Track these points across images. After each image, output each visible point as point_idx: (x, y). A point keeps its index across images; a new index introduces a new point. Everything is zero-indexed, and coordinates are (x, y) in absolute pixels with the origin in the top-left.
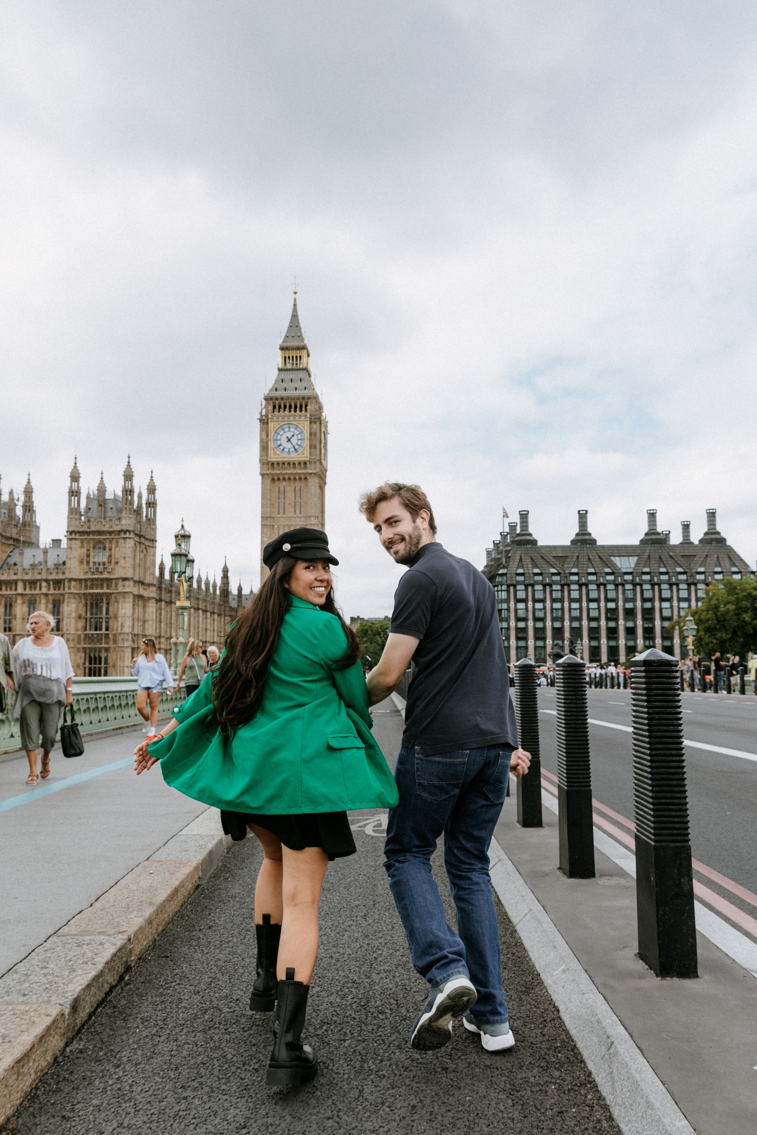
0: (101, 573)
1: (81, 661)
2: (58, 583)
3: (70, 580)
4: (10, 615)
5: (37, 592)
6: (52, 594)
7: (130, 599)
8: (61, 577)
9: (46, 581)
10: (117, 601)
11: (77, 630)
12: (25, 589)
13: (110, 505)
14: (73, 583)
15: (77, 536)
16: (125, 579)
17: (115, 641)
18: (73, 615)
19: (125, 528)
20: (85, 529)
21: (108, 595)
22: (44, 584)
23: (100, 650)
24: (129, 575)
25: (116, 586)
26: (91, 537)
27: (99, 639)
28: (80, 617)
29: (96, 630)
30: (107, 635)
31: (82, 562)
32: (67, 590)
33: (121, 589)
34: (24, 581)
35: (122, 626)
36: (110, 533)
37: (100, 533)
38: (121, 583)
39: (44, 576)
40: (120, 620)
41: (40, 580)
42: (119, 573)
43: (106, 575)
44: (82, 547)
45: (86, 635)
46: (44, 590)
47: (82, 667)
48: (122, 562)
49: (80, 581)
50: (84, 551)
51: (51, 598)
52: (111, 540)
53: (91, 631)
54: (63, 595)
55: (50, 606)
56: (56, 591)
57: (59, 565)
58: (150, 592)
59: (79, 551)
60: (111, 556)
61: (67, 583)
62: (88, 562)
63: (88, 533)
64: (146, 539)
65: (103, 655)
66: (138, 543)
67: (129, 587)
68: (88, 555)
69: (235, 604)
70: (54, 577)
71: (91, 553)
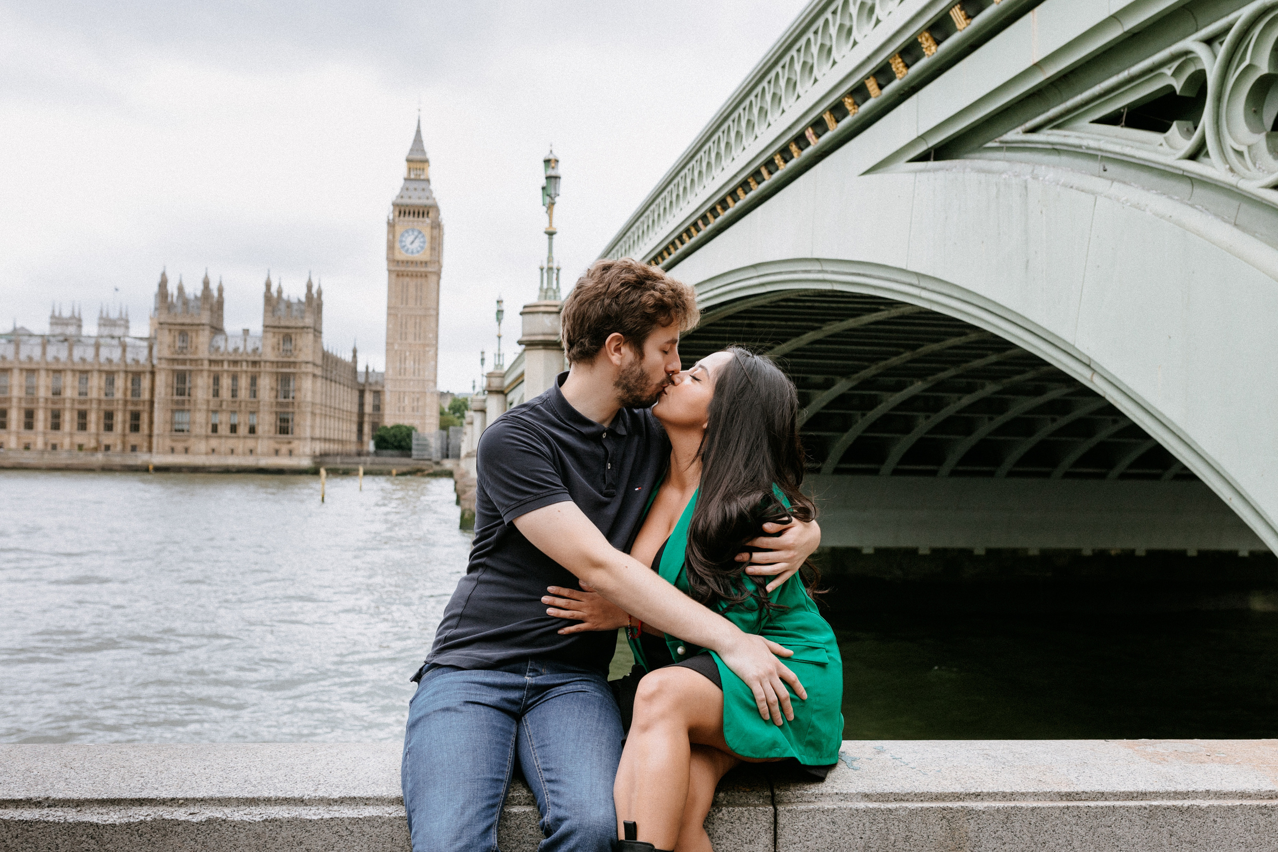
0: (289, 357)
1: (273, 421)
2: (254, 363)
3: (266, 362)
4: (218, 384)
5: (238, 369)
6: (251, 372)
7: (310, 378)
8: (257, 358)
9: (247, 361)
10: (300, 378)
11: (270, 397)
12: (229, 366)
13: (295, 307)
14: (268, 364)
15: (272, 329)
16: (307, 363)
17: (299, 407)
18: (268, 387)
19: (307, 325)
20: (276, 324)
21: (294, 374)
22: (244, 364)
23: (288, 413)
24: (310, 359)
25: (300, 367)
26: (281, 330)
27: (287, 405)
28: (272, 389)
29: (285, 397)
30: (293, 403)
31: (274, 349)
32: (262, 369)
33: (303, 370)
34: (229, 362)
35: (305, 396)
36: (296, 328)
37: (288, 328)
38: (304, 365)
39: (244, 357)
40: (303, 392)
41: (241, 361)
42: (302, 357)
43: (292, 359)
44: (274, 336)
45: (277, 402)
46: (244, 368)
47: (274, 426)
48: (305, 350)
49: (272, 362)
50: (275, 340)
51: (249, 374)
52: (296, 334)
53: (281, 400)
54: (260, 372)
55: (249, 380)
56: (254, 369)
57: (255, 350)
58: (318, 372)
59: (272, 340)
60: (296, 345)
61: (262, 364)
62: (279, 349)
63: (279, 327)
64: (317, 332)
65: (290, 417)
66: (315, 336)
67: (310, 369)
68: (279, 344)
69: (361, 379)
70: (252, 358)
71: (281, 342)
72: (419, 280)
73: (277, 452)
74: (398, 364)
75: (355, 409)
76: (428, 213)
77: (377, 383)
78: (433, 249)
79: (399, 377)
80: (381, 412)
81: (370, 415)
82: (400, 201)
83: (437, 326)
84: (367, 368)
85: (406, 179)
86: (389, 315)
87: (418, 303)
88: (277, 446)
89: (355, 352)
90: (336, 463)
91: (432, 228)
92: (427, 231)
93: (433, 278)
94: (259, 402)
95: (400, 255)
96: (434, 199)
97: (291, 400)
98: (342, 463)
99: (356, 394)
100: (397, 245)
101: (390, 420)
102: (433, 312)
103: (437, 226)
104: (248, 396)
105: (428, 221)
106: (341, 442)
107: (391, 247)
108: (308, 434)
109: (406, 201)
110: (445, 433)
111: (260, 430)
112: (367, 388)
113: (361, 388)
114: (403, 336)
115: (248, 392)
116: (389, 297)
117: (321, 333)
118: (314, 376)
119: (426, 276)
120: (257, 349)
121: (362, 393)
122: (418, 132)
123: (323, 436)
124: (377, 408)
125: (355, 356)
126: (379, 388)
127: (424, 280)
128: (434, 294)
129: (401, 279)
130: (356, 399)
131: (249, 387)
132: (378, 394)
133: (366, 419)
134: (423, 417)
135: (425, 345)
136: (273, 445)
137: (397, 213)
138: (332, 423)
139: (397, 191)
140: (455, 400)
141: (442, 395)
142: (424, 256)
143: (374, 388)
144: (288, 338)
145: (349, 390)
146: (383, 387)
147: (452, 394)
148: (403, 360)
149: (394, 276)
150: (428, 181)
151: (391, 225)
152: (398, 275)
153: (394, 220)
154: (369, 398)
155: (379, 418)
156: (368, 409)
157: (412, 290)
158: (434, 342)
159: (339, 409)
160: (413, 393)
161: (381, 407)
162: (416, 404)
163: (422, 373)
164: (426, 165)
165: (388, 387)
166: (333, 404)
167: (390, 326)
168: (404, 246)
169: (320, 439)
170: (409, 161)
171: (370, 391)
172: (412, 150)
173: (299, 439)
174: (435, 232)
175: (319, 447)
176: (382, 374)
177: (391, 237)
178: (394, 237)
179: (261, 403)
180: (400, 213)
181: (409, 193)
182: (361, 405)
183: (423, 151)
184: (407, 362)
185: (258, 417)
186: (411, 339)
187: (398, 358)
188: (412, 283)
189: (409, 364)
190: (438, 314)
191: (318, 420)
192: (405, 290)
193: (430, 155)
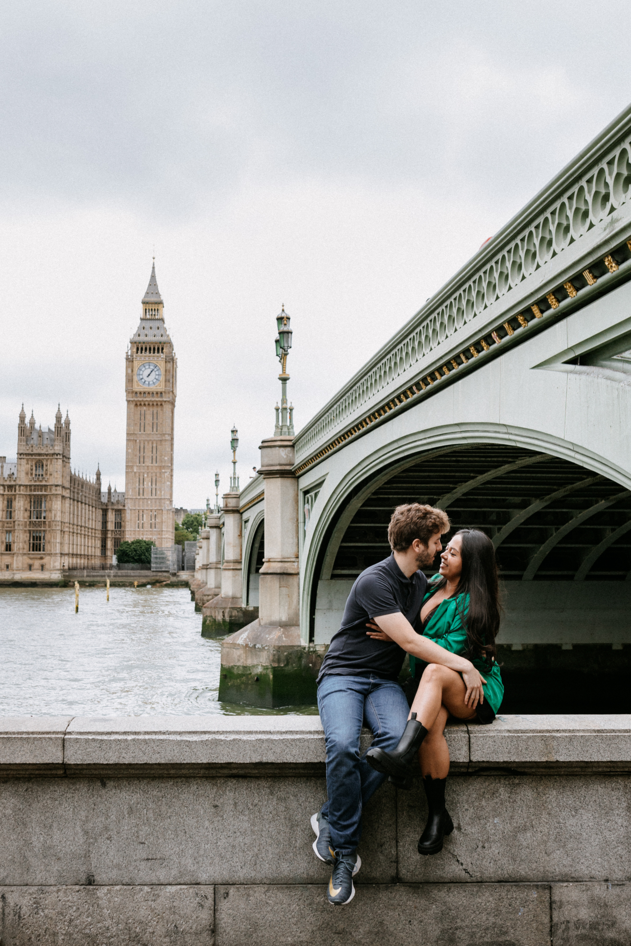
0: (41, 481)
1: (27, 539)
2: (11, 487)
3: (20, 486)
6: (7, 495)
7: (60, 498)
8: (13, 483)
9: (3, 485)
10: (51, 500)
11: (24, 518)
13: (46, 436)
14: (22, 488)
15: (25, 457)
16: (57, 486)
17: (50, 527)
18: (22, 508)
19: (57, 452)
20: (29, 451)
21: (46, 496)
22: (1, 488)
23: (40, 531)
24: (60, 483)
25: (50, 489)
26: (34, 457)
27: (39, 524)
28: (26, 510)
29: (37, 518)
30: (44, 522)
31: (27, 474)
32: (17, 492)
33: (54, 492)
35: (55, 516)
36: (47, 455)
37: (40, 455)
38: (54, 488)
39: (1, 482)
40: (53, 512)
42: (52, 481)
43: (44, 483)
44: (27, 463)
45: (30, 522)
46: (2, 492)
47: (27, 543)
48: (55, 474)
49: (26, 486)
50: (28, 466)
51: (6, 497)
52: (47, 460)
53: (34, 519)
54: (15, 495)
55: (6, 502)
56: (10, 493)
57: (11, 475)
58: (67, 494)
59: (25, 466)
60: (46, 470)
61: (17, 487)
62: (32, 474)
63: (32, 455)
64: (66, 458)
65: (42, 535)
66: (63, 461)
67: (59, 491)
68: (32, 470)
69: (104, 500)
70: (8, 483)
71: (34, 468)
72: (155, 409)
73: (30, 567)
74: (137, 485)
75: (99, 526)
76: (163, 349)
77: (118, 502)
78: (167, 381)
79: (139, 497)
80: (122, 529)
81: (112, 531)
82: (137, 339)
83: (172, 450)
84: (110, 489)
85: (142, 319)
86: (128, 440)
87: (155, 430)
88: (31, 562)
89: (98, 475)
90: (83, 576)
91: (166, 362)
92: (162, 365)
93: (167, 407)
94: (14, 522)
95: (137, 388)
96: (168, 336)
97: (43, 519)
98: (87, 576)
99: (100, 512)
100: (136, 378)
101: (130, 537)
102: (168, 437)
103: (171, 360)
104: (4, 516)
105: (163, 356)
106: (87, 557)
107: (130, 380)
108: (58, 551)
109: (142, 338)
110: (180, 547)
111: (15, 548)
112: (110, 507)
113: (105, 507)
114: (142, 460)
115: (5, 513)
116: (128, 425)
117: (69, 458)
118: (63, 497)
119: (161, 405)
120: (13, 474)
121: (105, 512)
122: (153, 277)
123: (71, 552)
124: (119, 525)
125: (98, 478)
126: (121, 507)
127: (159, 409)
128: (169, 421)
129: (139, 408)
130: (100, 518)
131: (5, 509)
132: (119, 512)
133: (109, 535)
134: (161, 532)
135: (161, 467)
136: (27, 561)
137: (135, 350)
138: (79, 540)
139: (135, 330)
140: (188, 516)
141: (178, 511)
142: (161, 388)
143: (116, 507)
144: (40, 464)
145: (94, 509)
146: (124, 506)
147: (185, 511)
148: (141, 481)
149: (132, 406)
150: (162, 320)
151: (130, 360)
152: (136, 405)
153: (132, 356)
154: (111, 517)
155: (120, 535)
156: (111, 526)
157: (149, 417)
158: (170, 465)
159: (85, 527)
160: (151, 511)
161: (123, 524)
162: (153, 520)
163: (158, 492)
164: (161, 305)
165: (129, 505)
166: (79, 524)
167: (130, 451)
168: (142, 379)
169: (68, 554)
170: (144, 303)
171: (113, 509)
172: (147, 293)
173: (50, 554)
174: (169, 365)
175: (67, 562)
176: (123, 494)
177: (130, 371)
178: (132, 371)
179: (16, 523)
180: (138, 349)
181: (146, 332)
182: (105, 523)
183: (157, 293)
184: (145, 483)
185: (13, 536)
186: (148, 463)
187: (138, 480)
188: (149, 412)
189: (147, 484)
190: (172, 439)
191: (66, 536)
192: (143, 418)
193: (163, 298)
